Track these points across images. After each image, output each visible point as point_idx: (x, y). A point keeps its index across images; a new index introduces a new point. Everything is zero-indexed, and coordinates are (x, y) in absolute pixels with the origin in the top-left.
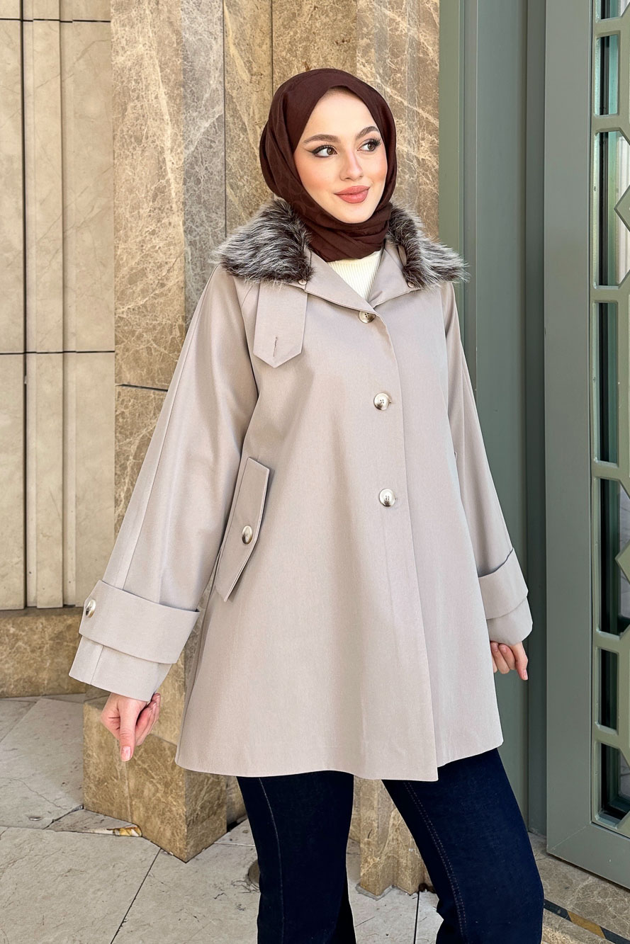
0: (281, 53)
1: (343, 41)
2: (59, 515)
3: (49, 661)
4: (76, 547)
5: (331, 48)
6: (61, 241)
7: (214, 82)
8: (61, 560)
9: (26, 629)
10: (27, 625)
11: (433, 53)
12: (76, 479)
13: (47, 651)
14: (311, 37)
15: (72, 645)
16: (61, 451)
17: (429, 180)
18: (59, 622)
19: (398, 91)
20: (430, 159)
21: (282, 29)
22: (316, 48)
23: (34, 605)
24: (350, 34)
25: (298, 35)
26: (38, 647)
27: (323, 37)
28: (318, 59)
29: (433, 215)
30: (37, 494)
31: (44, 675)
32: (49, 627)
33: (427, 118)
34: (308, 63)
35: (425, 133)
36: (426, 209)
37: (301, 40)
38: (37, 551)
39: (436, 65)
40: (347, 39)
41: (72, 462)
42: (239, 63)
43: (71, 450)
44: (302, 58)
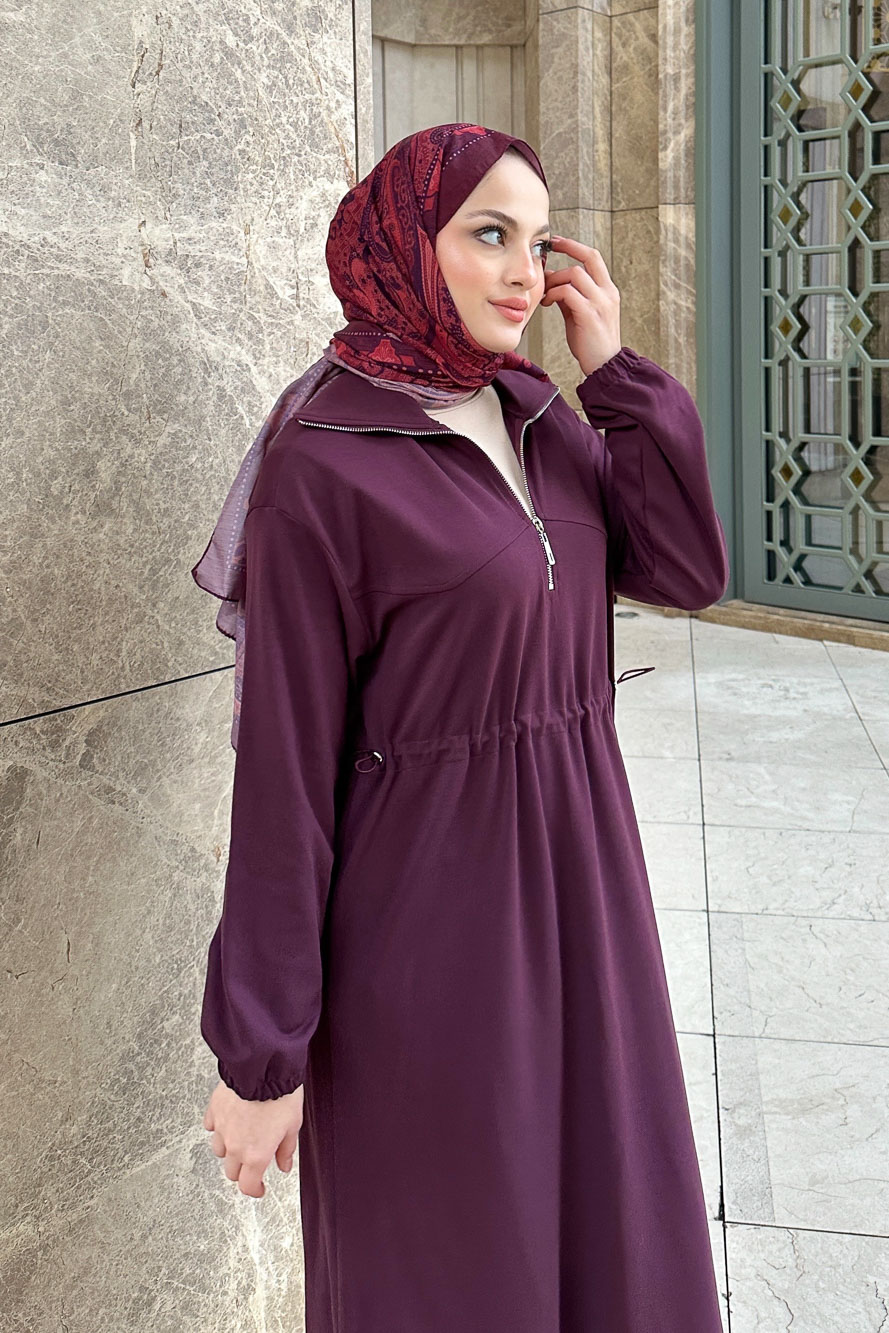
11: (692, 262)
17: (691, 315)
19: (677, 278)
29: (692, 331)
33: (690, 288)
35: (689, 294)
36: (689, 327)
39: (695, 266)
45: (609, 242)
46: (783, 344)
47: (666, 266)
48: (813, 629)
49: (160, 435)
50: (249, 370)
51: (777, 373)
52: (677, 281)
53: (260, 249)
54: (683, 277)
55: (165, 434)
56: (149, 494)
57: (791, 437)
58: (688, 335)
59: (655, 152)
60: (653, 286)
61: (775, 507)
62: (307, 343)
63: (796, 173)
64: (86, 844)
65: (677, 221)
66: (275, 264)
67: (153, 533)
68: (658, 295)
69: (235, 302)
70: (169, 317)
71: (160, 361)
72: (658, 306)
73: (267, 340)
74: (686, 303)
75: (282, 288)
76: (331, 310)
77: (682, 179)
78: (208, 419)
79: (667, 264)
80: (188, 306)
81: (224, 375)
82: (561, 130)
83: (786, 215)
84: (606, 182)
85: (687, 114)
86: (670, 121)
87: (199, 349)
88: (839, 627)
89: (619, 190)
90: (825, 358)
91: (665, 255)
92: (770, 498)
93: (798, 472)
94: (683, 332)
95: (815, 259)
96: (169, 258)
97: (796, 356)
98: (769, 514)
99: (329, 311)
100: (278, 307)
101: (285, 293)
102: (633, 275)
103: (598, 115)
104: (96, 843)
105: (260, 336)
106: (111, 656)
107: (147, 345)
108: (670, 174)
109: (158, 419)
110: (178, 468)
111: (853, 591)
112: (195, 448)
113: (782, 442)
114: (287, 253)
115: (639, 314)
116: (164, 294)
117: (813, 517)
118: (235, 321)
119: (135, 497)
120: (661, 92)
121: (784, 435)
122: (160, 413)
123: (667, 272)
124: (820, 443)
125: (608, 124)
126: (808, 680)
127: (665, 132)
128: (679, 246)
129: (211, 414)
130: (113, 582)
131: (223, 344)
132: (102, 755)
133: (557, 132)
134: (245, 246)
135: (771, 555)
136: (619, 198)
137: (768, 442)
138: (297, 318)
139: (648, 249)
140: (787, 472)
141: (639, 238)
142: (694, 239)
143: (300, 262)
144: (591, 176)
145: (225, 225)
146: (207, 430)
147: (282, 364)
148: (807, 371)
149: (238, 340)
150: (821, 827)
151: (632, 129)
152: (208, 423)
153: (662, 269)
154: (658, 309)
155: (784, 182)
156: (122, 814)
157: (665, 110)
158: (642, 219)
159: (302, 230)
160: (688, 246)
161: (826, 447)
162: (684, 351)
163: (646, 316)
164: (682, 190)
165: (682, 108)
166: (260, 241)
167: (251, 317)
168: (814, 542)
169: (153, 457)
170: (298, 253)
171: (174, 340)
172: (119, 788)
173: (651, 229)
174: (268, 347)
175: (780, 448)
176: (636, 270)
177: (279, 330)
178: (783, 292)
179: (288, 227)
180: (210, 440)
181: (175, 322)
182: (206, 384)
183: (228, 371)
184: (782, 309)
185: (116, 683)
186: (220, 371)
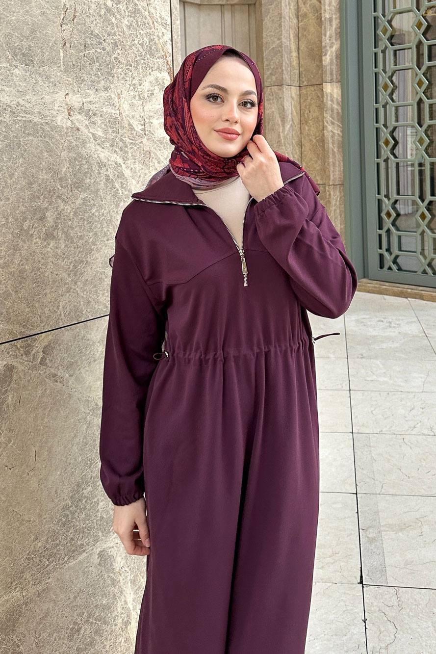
7: (290, 117)
11: (340, 111)
20: (340, 133)
42: (294, 111)
45: (299, 102)
46: (385, 151)
47: (327, 113)
48: (403, 293)
49: (77, 199)
50: (121, 166)
51: (383, 165)
52: (333, 121)
53: (126, 106)
54: (336, 118)
55: (80, 198)
56: (72, 228)
57: (390, 197)
58: (338, 148)
59: (321, 57)
60: (321, 123)
61: (383, 233)
62: (150, 152)
63: (390, 66)
64: (44, 402)
65: (332, 91)
66: (133, 114)
67: (75, 248)
68: (323, 128)
69: (113, 133)
70: (81, 141)
71: (77, 162)
72: (324, 133)
73: (130, 151)
74: (337, 131)
75: (137, 126)
76: (161, 136)
77: (334, 70)
78: (101, 191)
79: (328, 112)
80: (90, 135)
81: (109, 169)
82: (274, 46)
83: (386, 87)
84: (297, 72)
85: (336, 38)
86: (328, 41)
87: (96, 156)
88: (415, 291)
89: (303, 76)
90: (407, 158)
91: (327, 108)
92: (380, 228)
93: (394, 214)
94: (336, 146)
95: (401, 109)
96: (81, 111)
97: (392, 157)
98: (380, 236)
99: (160, 137)
100: (135, 135)
101: (138, 128)
102: (311, 118)
103: (292, 39)
104: (49, 402)
105: (126, 149)
106: (55, 309)
107: (70, 154)
108: (328, 68)
109: (76, 191)
110: (87, 215)
111: (422, 273)
112: (94, 205)
113: (386, 200)
114: (139, 108)
115: (314, 137)
116: (78, 129)
117: (402, 237)
118: (114, 142)
119: (65, 230)
120: (323, 27)
121: (387, 196)
122: (77, 188)
123: (328, 116)
124: (405, 200)
125: (297, 43)
126: (401, 318)
127: (326, 46)
128: (334, 103)
129: (102, 188)
130: (55, 272)
131: (108, 153)
132: (51, 358)
133: (272, 47)
134: (118, 105)
135: (381, 256)
136: (304, 80)
137: (379, 200)
138: (145, 140)
139: (318, 105)
140: (389, 215)
141: (314, 100)
142: (341, 100)
143: (146, 113)
144: (289, 69)
145: (108, 95)
146: (101, 196)
147: (137, 163)
148: (398, 164)
149: (115, 151)
150: (408, 390)
151: (309, 45)
152: (101, 193)
153: (325, 115)
154: (323, 135)
155: (384, 71)
156: (61, 387)
157: (325, 36)
158: (315, 90)
159: (146, 97)
160: (338, 103)
161: (408, 202)
162: (337, 156)
163: (318, 138)
164: (335, 76)
165: (334, 35)
166: (126, 102)
167: (122, 140)
168: (402, 249)
169: (74, 210)
170: (145, 108)
171: (83, 152)
172: (59, 374)
173: (319, 95)
174: (130, 155)
175: (385, 203)
176: (312, 116)
177: (136, 146)
178: (385, 126)
179: (139, 95)
180: (102, 201)
181: (84, 143)
182: (100, 173)
183: (110, 166)
184: (385, 134)
185: (57, 322)
186: (107, 167)
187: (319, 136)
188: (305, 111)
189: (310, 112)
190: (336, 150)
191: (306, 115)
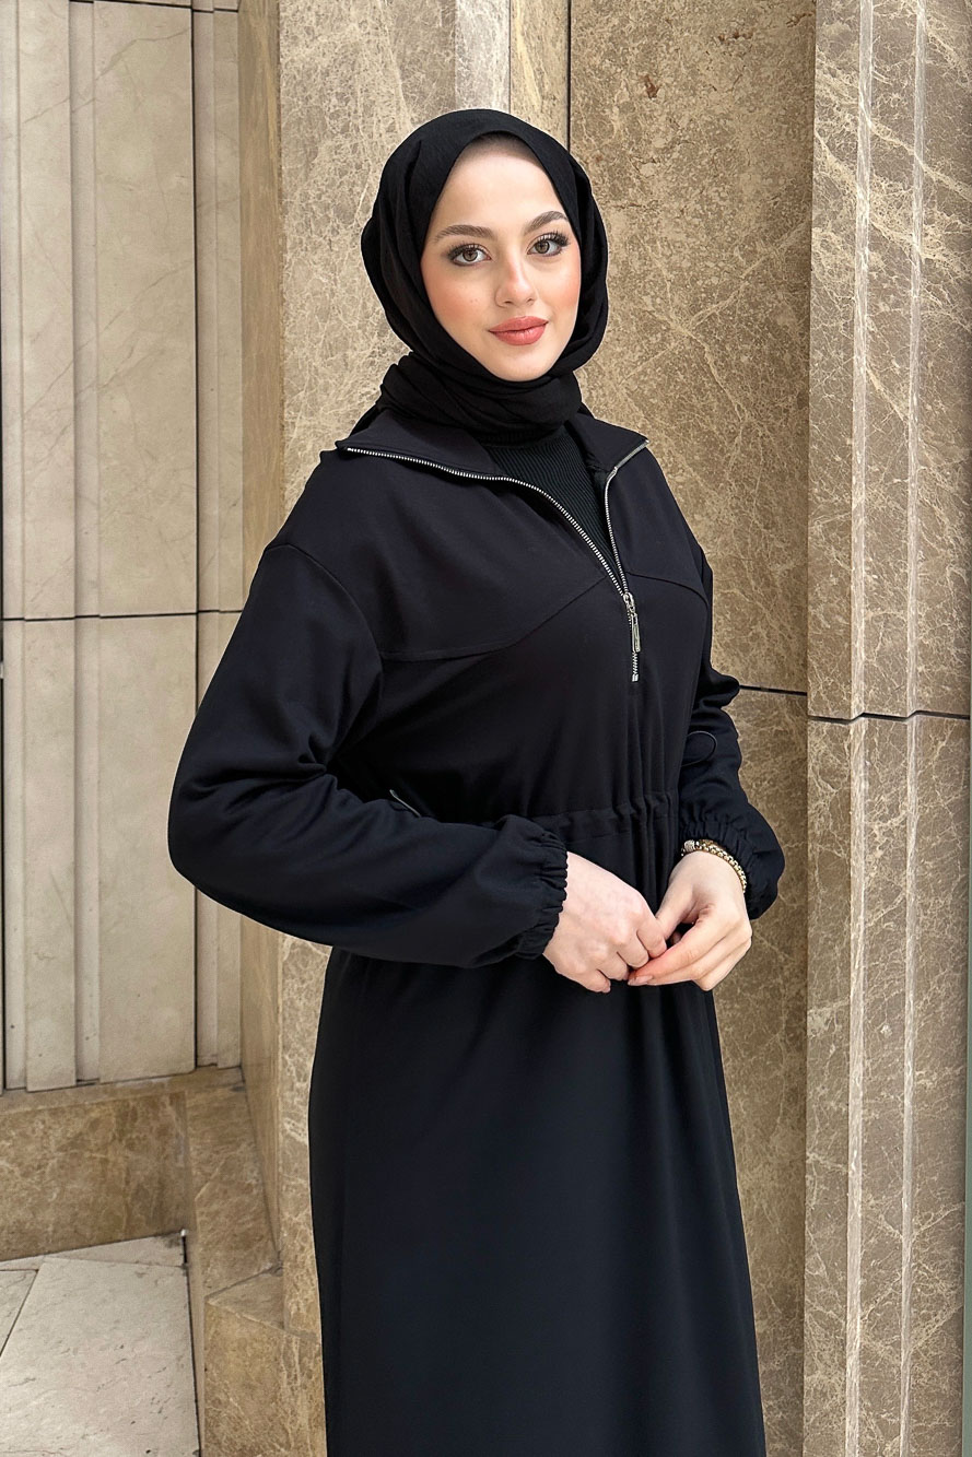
0: (591, 58)
1: (736, 37)
2: (68, 918)
3: (58, 1190)
4: (100, 975)
5: (707, 48)
6: (72, 412)
8: (73, 1000)
9: (14, 1134)
10: (13, 1127)
11: (955, 56)
12: (100, 851)
13: (53, 1170)
14: (659, 29)
15: (99, 1155)
16: (72, 799)
17: (943, 300)
18: (77, 1115)
19: (893, 126)
20: (945, 259)
21: (593, 11)
22: (671, 50)
23: (22, 1085)
24: (752, 22)
25: (631, 24)
26: (36, 1166)
27: (688, 29)
28: (676, 71)
29: (950, 367)
30: (26, 883)
31: (48, 1216)
32: (57, 1126)
33: (940, 182)
34: (654, 79)
35: (935, 209)
36: (933, 354)
37: (637, 34)
38: (26, 987)
39: (964, 80)
40: (745, 31)
41: (91, 819)
43: (90, 798)
44: (640, 68)
58: (930, 386)
91: (843, 16)
187: (725, 292)
188: (610, 82)
189: (652, 91)
190: (907, 406)
191: (617, 121)
